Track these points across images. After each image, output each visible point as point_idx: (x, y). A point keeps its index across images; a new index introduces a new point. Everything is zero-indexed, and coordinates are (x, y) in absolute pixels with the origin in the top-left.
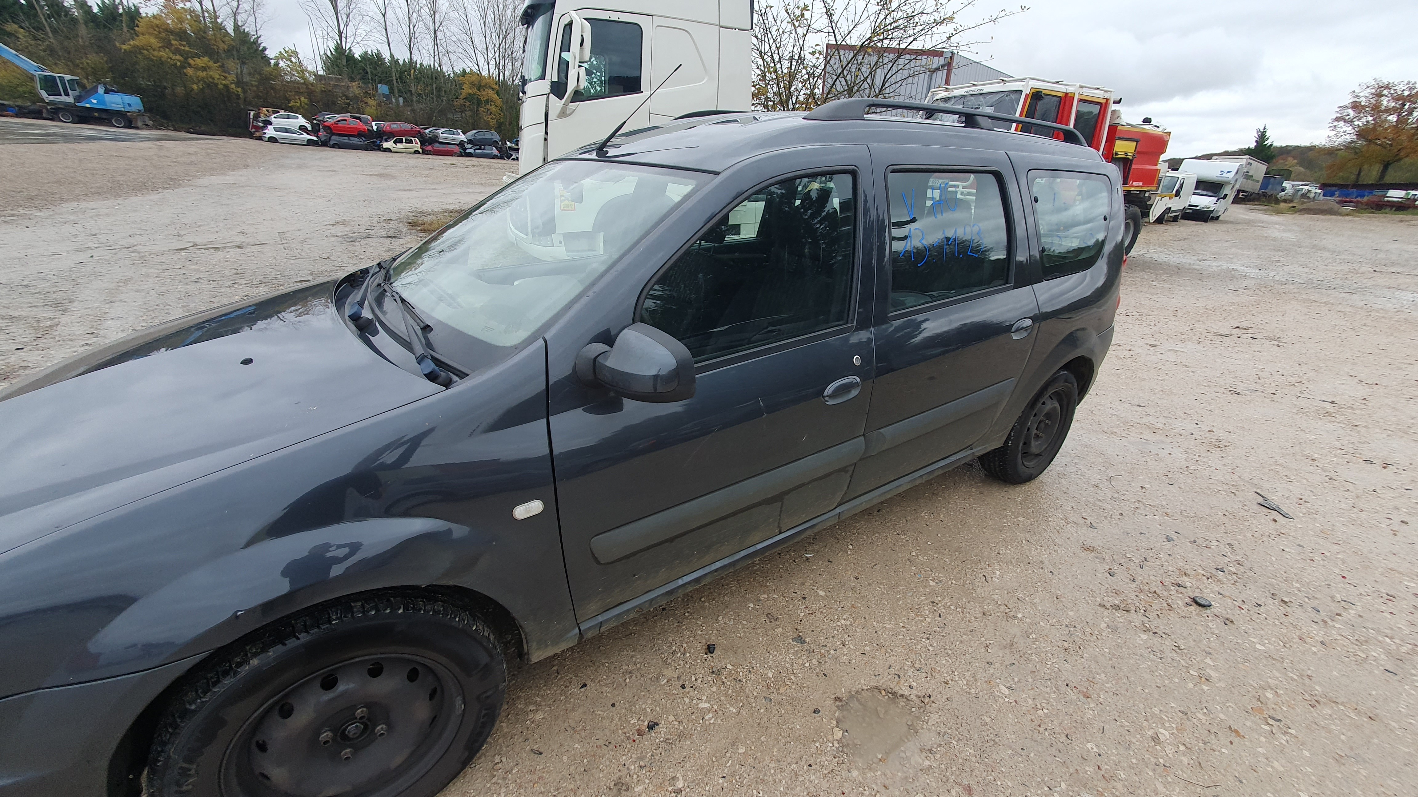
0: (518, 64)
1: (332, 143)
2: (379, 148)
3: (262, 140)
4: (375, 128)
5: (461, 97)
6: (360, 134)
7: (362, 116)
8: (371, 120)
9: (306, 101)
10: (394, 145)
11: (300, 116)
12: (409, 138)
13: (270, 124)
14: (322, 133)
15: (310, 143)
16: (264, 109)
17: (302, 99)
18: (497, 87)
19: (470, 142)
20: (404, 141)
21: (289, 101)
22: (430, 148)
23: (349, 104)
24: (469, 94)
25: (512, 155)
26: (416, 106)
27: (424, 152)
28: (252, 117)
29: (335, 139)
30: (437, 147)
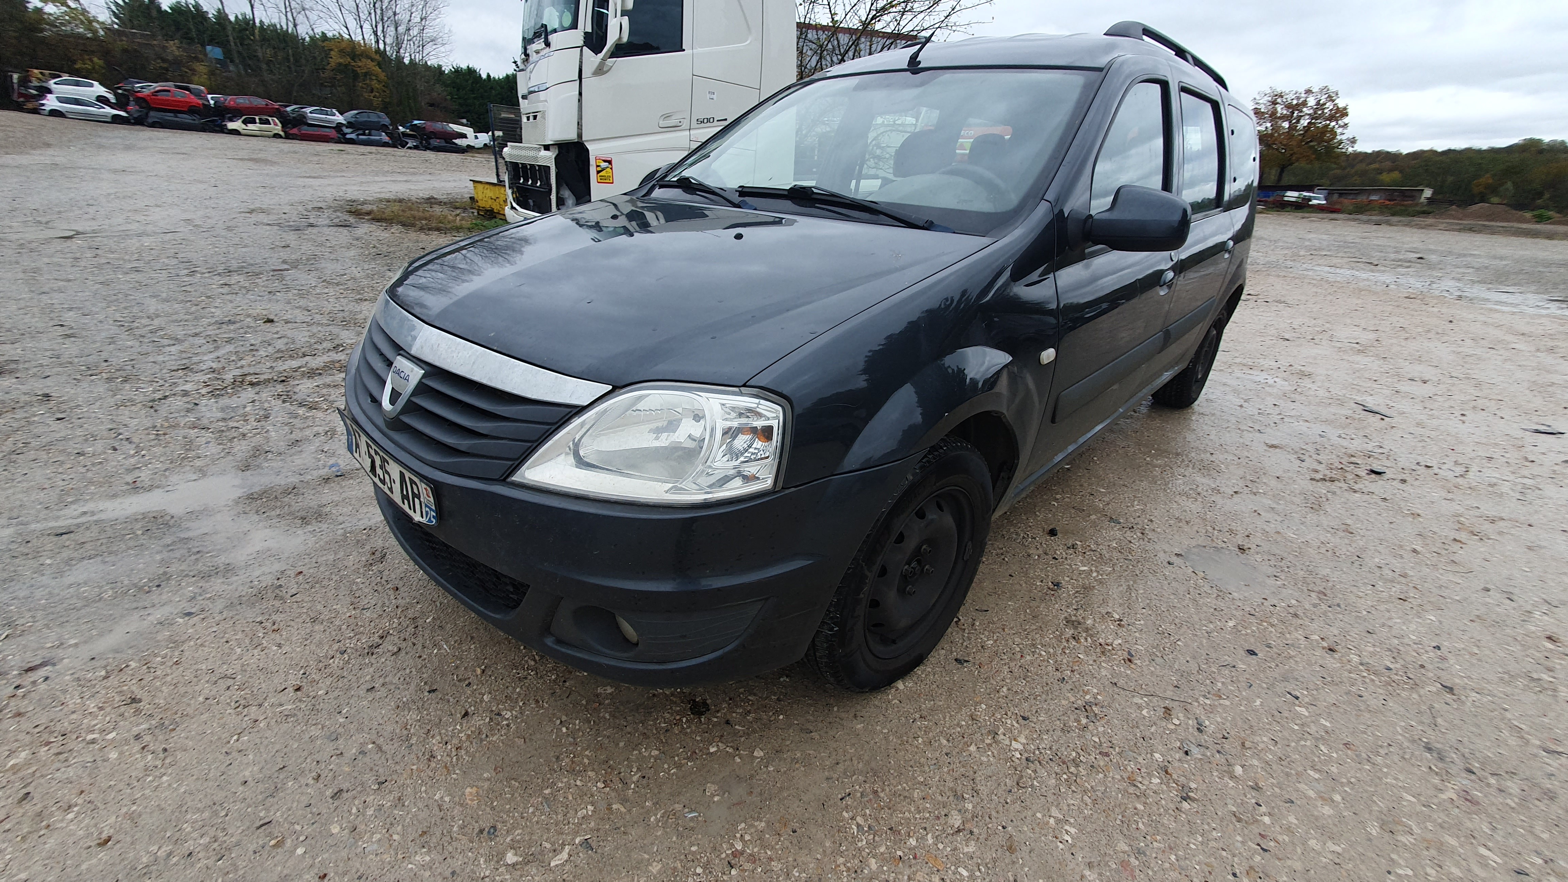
0: (402, 29)
1: (150, 120)
2: (222, 130)
3: (39, 114)
4: (212, 102)
5: (328, 67)
6: (192, 110)
7: (192, 86)
8: (205, 91)
9: (101, 62)
10: (244, 126)
11: (96, 83)
12: (264, 117)
13: (50, 91)
14: (132, 107)
15: (116, 119)
16: (36, 71)
17: (95, 60)
18: (377, 57)
19: (350, 125)
20: (258, 121)
21: (75, 62)
22: (295, 131)
23: (167, 70)
24: (340, 64)
25: (407, 143)
26: (267, 77)
27: (288, 137)
28: (15, 81)
29: (154, 116)
30: (305, 130)
